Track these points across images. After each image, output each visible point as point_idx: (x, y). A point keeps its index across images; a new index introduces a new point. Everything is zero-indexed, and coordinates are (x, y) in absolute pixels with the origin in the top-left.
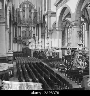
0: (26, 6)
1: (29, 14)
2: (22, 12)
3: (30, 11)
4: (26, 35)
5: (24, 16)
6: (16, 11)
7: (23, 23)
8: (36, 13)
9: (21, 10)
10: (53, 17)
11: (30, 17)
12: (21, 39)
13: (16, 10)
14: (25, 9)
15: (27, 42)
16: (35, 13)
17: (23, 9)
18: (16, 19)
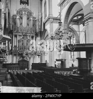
0: (23, 13)
1: (27, 21)
2: (19, 19)
3: (28, 19)
4: (23, 44)
5: (21, 24)
6: (12, 18)
7: (20, 31)
8: (35, 21)
9: (18, 17)
10: (55, 23)
11: (28, 25)
12: (17, 49)
13: (12, 16)
14: (23, 16)
15: (25, 52)
16: (33, 20)
17: (20, 16)
18: (11, 26)
